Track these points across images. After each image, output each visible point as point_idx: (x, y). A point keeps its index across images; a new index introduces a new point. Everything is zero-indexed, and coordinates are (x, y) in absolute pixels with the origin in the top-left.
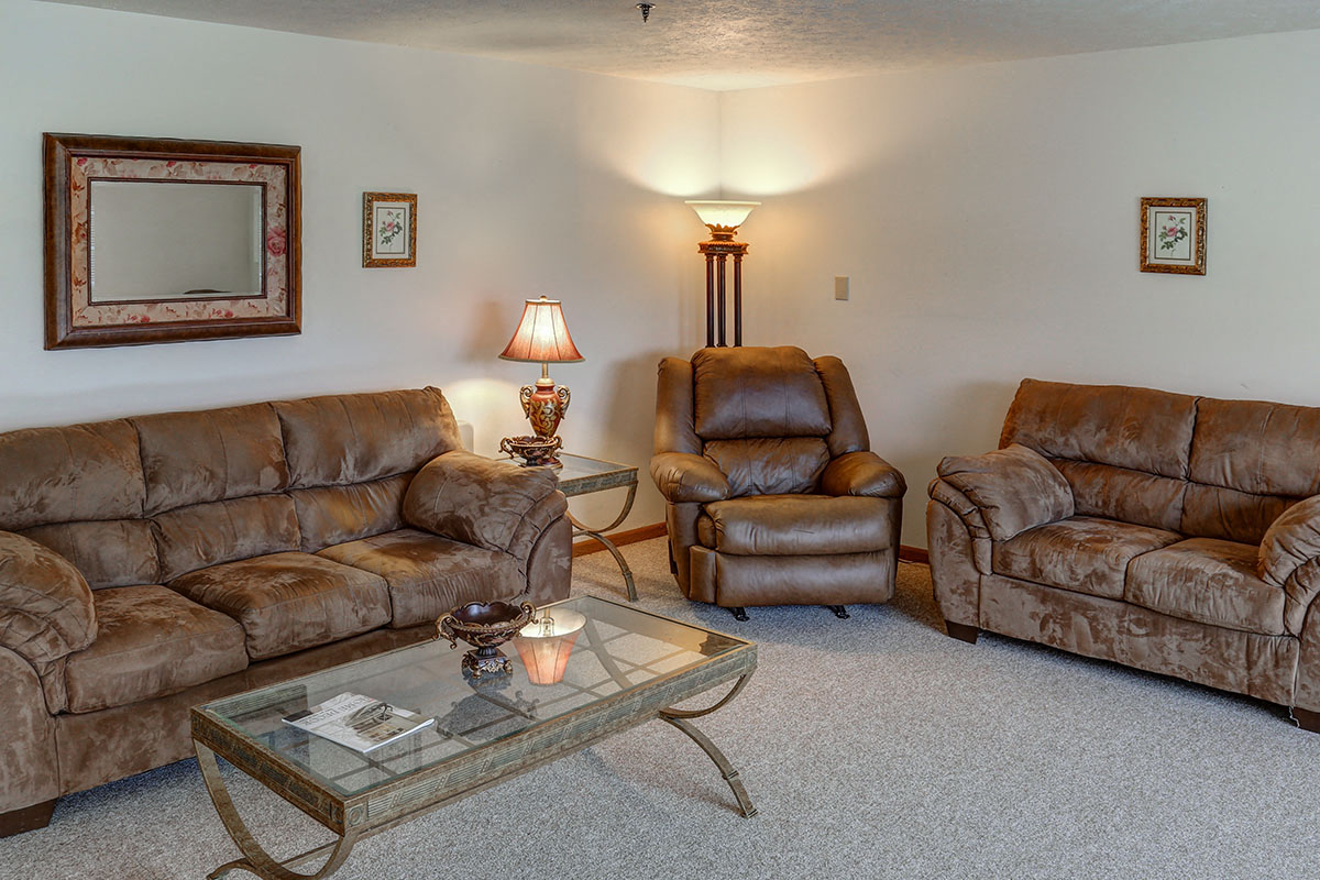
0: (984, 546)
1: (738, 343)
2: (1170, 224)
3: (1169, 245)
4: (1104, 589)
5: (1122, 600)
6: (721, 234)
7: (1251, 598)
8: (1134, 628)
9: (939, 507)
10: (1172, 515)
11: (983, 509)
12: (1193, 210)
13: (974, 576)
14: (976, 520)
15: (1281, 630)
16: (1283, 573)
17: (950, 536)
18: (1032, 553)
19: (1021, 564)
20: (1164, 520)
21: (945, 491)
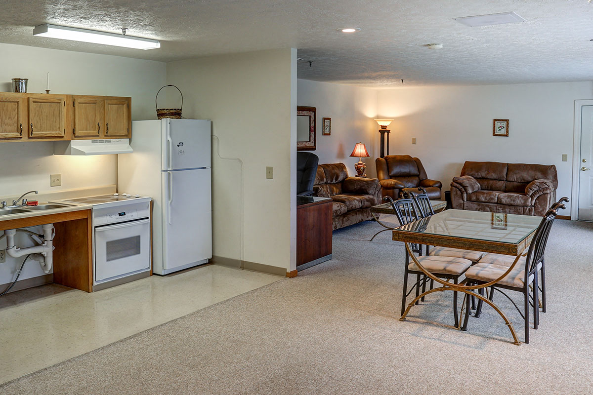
0: (465, 195)
1: (388, 154)
2: (500, 125)
3: (500, 130)
4: (493, 201)
5: (497, 203)
6: (384, 127)
7: (524, 199)
8: (499, 209)
9: (454, 188)
10: (503, 188)
11: (465, 187)
12: (506, 122)
13: (462, 202)
14: (463, 190)
15: (530, 205)
16: (531, 194)
17: (457, 193)
18: (476, 195)
19: (474, 198)
20: (502, 189)
21: (455, 184)
